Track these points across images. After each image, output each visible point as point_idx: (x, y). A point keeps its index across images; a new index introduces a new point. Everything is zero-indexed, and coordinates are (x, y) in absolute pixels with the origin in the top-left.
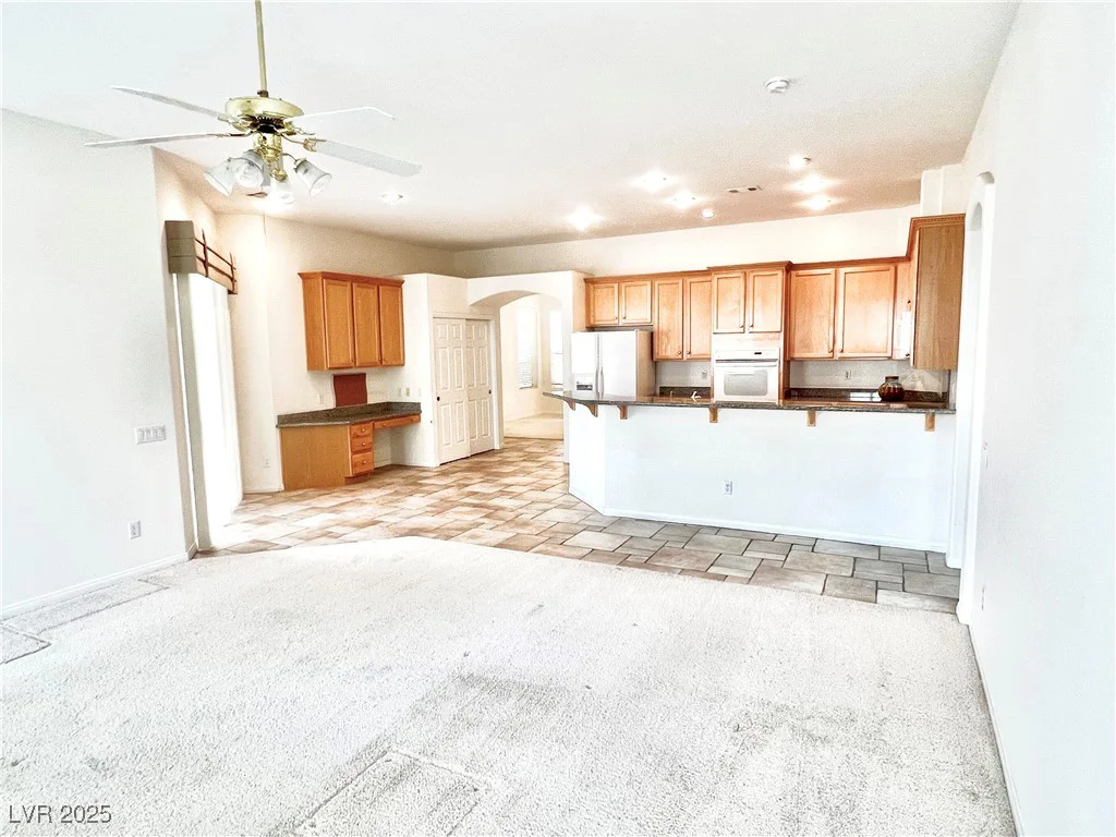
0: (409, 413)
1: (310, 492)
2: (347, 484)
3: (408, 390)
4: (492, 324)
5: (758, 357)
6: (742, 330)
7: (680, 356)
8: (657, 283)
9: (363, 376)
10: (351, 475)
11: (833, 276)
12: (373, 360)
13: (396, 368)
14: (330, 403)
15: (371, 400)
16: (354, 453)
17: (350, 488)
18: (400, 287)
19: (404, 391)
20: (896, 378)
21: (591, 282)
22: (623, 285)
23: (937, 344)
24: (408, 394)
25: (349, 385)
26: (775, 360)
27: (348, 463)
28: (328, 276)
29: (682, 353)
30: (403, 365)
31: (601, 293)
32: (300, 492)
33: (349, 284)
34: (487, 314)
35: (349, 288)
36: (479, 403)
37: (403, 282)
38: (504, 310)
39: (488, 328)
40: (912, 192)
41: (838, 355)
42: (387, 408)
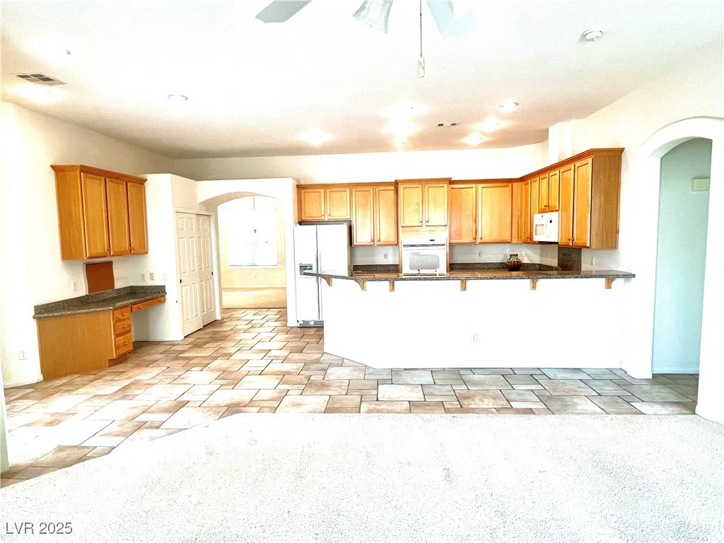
0: (155, 295)
1: (78, 379)
2: (110, 366)
3: (152, 275)
4: (212, 219)
5: (432, 242)
6: (420, 224)
7: (372, 243)
8: (354, 190)
9: (110, 263)
10: (115, 357)
11: (474, 189)
12: (124, 249)
13: (143, 256)
14: (83, 291)
15: (118, 285)
16: (117, 336)
17: (115, 369)
18: (143, 184)
19: (147, 277)
20: (517, 255)
21: (300, 188)
22: (328, 190)
23: (604, 232)
24: (152, 279)
25: (99, 272)
26: (443, 245)
27: (111, 344)
28: (85, 170)
29: (373, 241)
30: (147, 253)
31: (310, 197)
32: (65, 380)
33: (103, 179)
34: (209, 210)
35: (103, 182)
36: (206, 282)
37: (146, 180)
38: (221, 209)
39: (210, 222)
40: (542, 136)
41: (479, 241)
42: (133, 292)
